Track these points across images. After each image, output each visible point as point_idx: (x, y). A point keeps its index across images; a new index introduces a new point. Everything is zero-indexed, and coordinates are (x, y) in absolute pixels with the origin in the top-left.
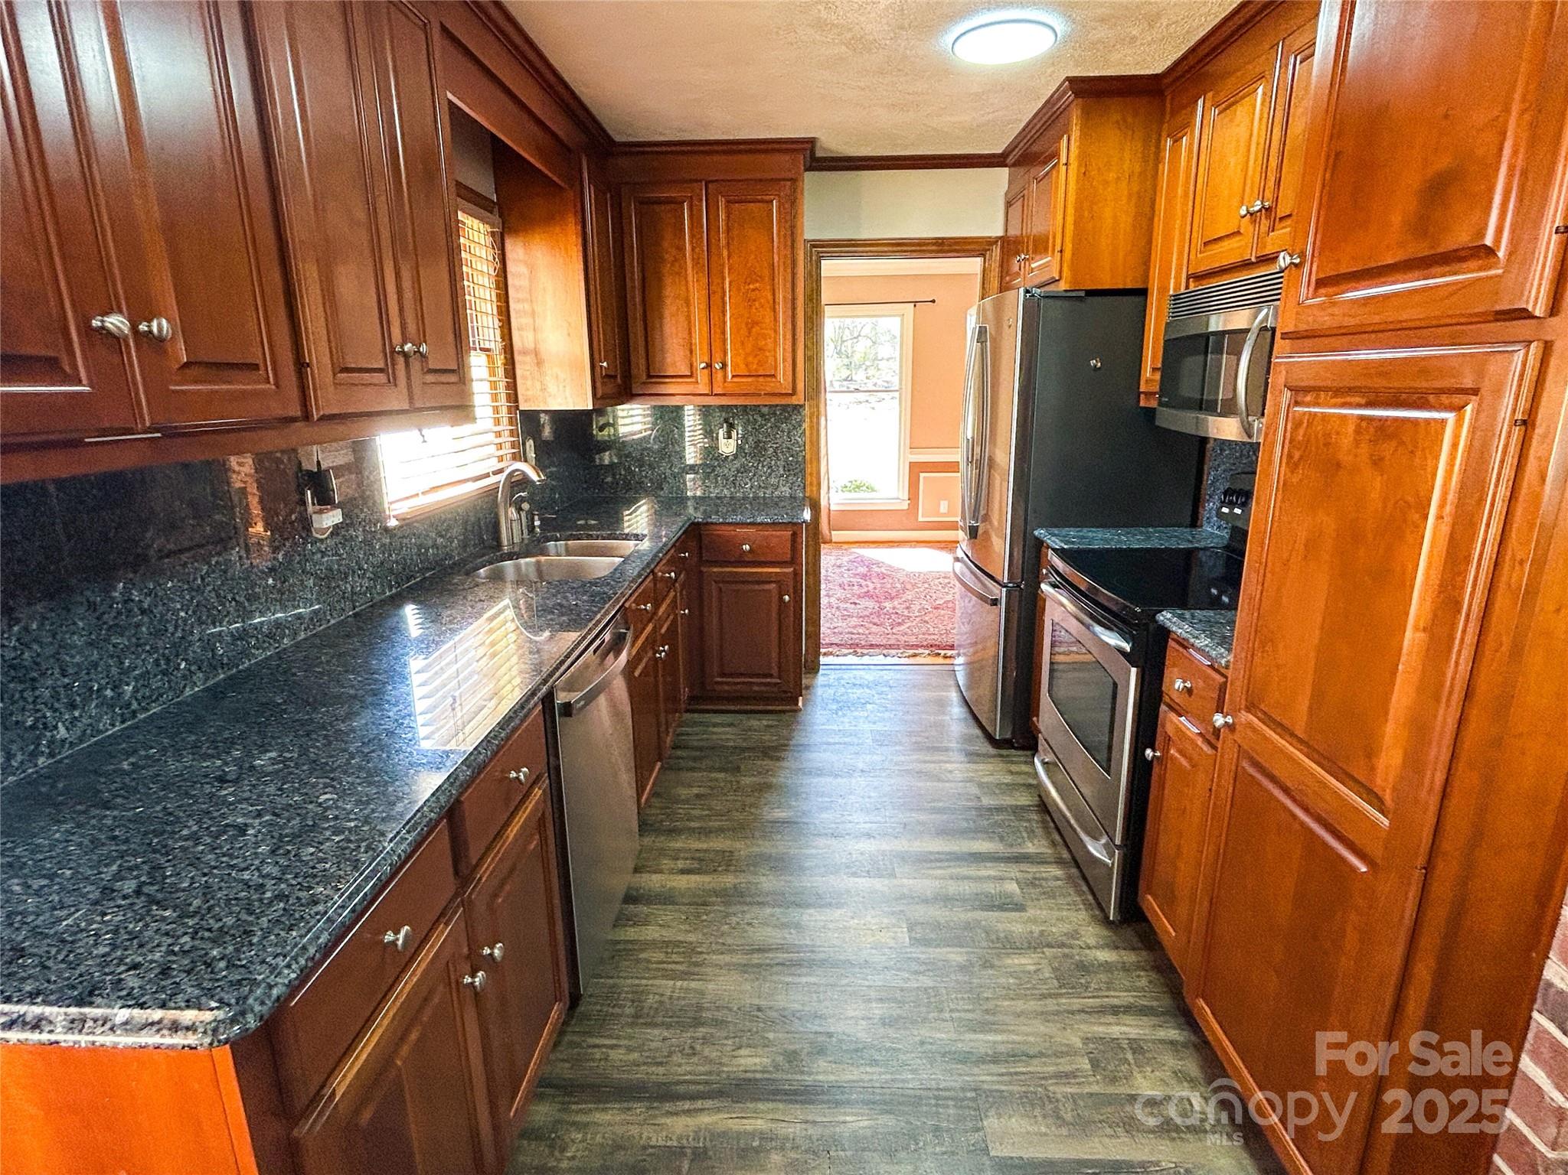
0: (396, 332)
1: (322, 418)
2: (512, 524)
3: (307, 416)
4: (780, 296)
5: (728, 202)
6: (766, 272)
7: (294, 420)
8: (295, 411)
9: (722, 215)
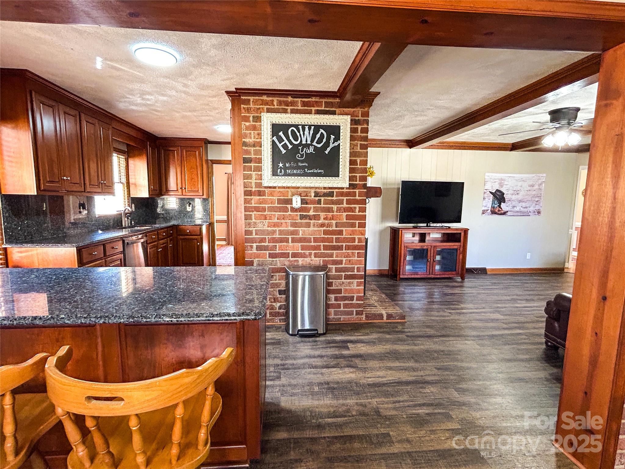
0: (100, 179)
1: (87, 192)
2: (125, 222)
3: (85, 191)
4: (199, 173)
5: (186, 151)
6: (195, 167)
7: (82, 192)
8: (83, 190)
9: (185, 153)
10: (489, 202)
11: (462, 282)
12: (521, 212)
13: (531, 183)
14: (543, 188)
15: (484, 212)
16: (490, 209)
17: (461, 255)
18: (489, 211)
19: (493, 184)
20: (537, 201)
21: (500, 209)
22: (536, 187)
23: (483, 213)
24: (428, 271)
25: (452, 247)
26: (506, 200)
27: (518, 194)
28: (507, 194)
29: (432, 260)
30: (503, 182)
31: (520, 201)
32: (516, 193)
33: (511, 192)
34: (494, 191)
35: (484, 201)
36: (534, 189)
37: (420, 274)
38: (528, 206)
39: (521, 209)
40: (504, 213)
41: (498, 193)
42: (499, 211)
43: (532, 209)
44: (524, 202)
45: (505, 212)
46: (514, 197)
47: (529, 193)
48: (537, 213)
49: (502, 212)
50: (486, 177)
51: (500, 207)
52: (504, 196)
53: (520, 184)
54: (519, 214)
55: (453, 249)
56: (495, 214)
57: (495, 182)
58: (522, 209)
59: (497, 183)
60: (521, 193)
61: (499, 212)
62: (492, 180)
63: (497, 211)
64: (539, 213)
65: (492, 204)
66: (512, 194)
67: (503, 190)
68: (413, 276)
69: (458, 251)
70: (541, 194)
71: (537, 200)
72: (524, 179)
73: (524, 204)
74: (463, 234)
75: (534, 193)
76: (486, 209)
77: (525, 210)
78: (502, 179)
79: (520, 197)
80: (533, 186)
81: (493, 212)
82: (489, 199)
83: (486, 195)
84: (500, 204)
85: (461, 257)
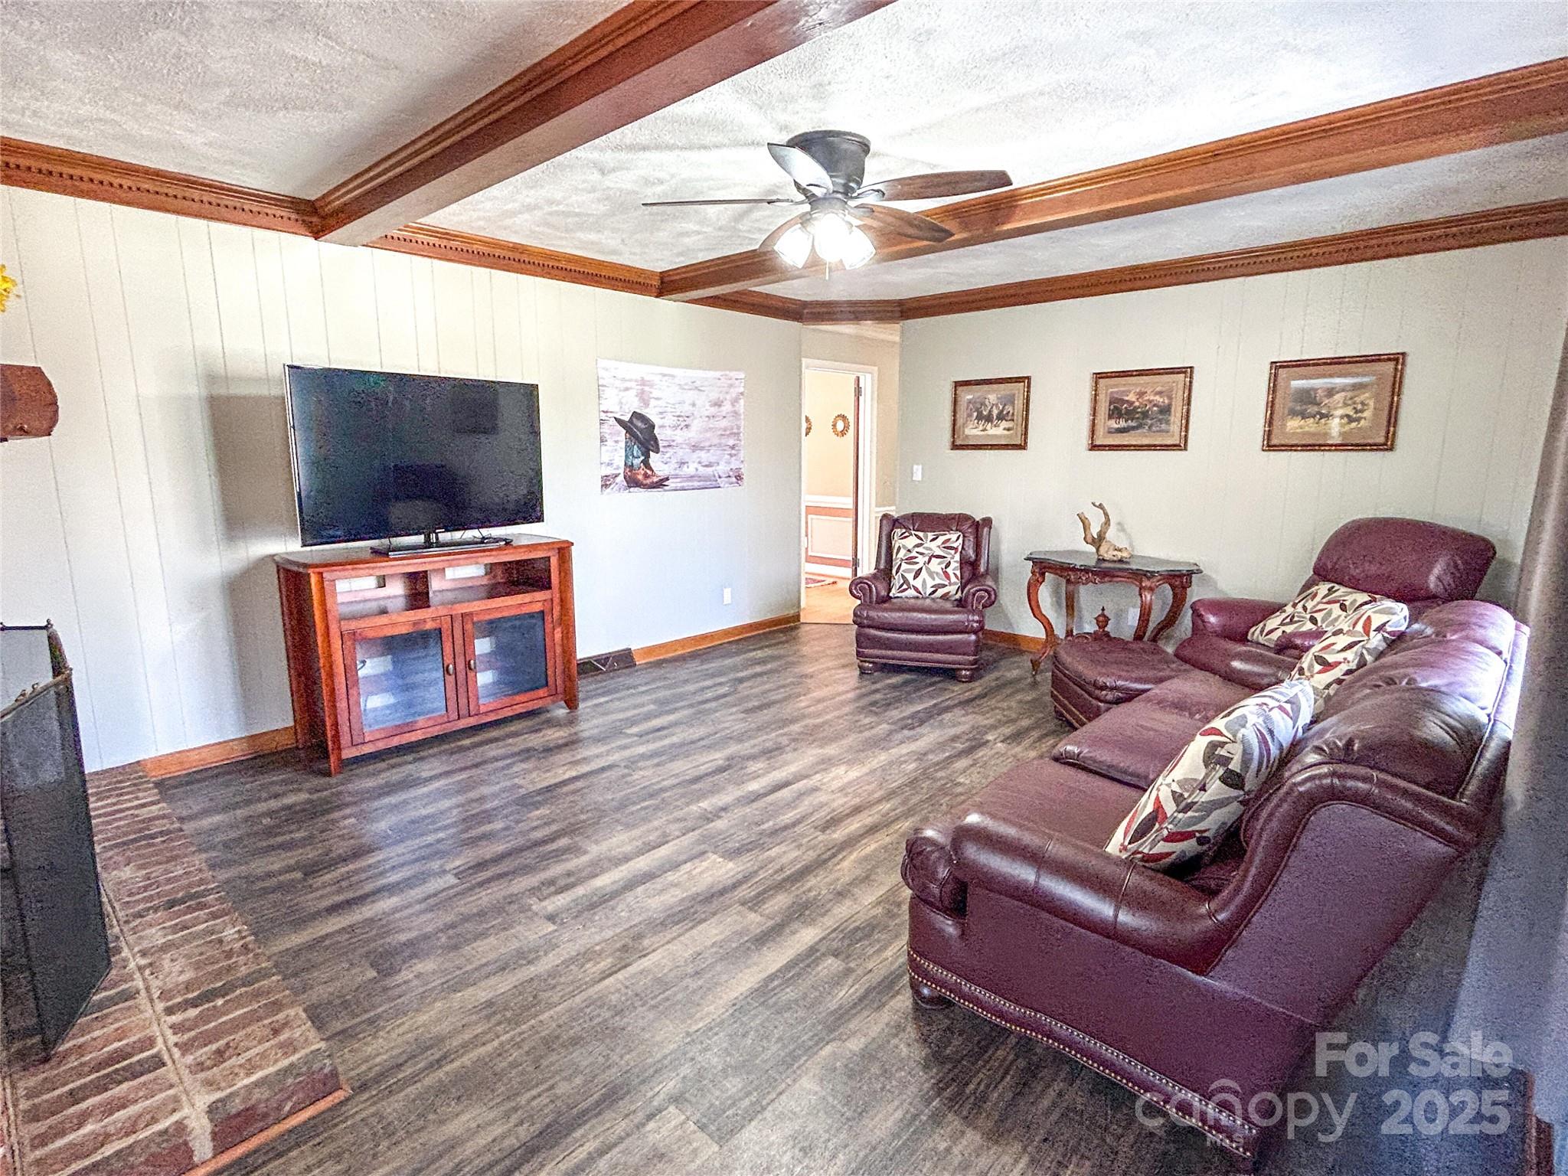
10: (616, 453)
11: (571, 722)
12: (700, 478)
13: (714, 396)
14: (742, 411)
15: (606, 482)
16: (621, 471)
17: (558, 630)
18: (621, 478)
19: (622, 394)
20: (733, 447)
21: (649, 472)
22: (727, 407)
23: (605, 486)
24: (452, 704)
25: (525, 610)
26: (661, 444)
27: (687, 426)
28: (660, 427)
29: (461, 666)
30: (647, 389)
31: (695, 448)
32: (683, 424)
33: (670, 420)
34: (626, 418)
35: (604, 448)
36: (724, 414)
37: (420, 724)
38: (713, 459)
39: (701, 469)
40: (660, 484)
41: (640, 424)
42: (646, 476)
43: (722, 468)
44: (702, 449)
45: (662, 480)
46: (680, 436)
47: (713, 424)
48: (734, 480)
49: (655, 479)
50: (602, 373)
51: (646, 463)
52: (656, 431)
53: (690, 396)
54: (696, 484)
55: (531, 616)
56: (639, 486)
57: (627, 389)
58: (702, 471)
59: (633, 393)
60: (696, 425)
61: (648, 481)
62: (618, 383)
63: (640, 477)
64: (739, 478)
65: (627, 457)
66: (675, 427)
67: (651, 414)
68: (395, 742)
69: (548, 618)
70: (739, 428)
71: (731, 442)
72: (698, 384)
73: (703, 456)
74: (554, 561)
75: (724, 423)
76: (609, 471)
77: (709, 470)
78: (643, 382)
79: (692, 434)
80: (720, 406)
81: (632, 482)
82: (617, 442)
83: (606, 428)
84: (648, 456)
85: (558, 635)
